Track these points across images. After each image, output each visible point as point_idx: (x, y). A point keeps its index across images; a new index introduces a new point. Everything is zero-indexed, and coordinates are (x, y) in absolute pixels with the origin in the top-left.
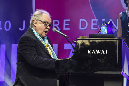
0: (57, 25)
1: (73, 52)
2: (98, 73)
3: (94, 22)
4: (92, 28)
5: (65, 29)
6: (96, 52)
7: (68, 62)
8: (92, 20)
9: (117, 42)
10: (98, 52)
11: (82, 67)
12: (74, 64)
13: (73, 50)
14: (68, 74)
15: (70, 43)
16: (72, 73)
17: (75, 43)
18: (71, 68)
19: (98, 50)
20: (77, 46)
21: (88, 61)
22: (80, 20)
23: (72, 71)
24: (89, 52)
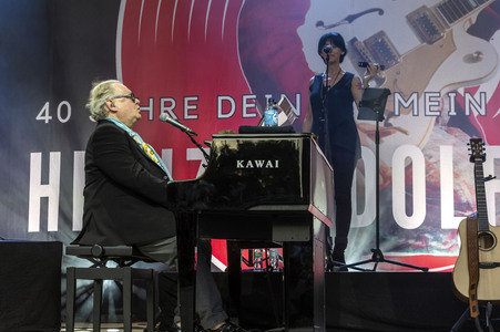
0: (169, 109)
1: (204, 166)
2: (260, 208)
3: (249, 101)
4: (245, 115)
5: (186, 117)
6: (254, 164)
7: (195, 186)
8: (245, 98)
9: (298, 143)
10: (259, 164)
11: (225, 197)
12: (207, 190)
13: (204, 162)
14: (196, 211)
15: (199, 146)
16: (203, 211)
17: (208, 145)
18: (202, 199)
19: (258, 159)
20: (213, 152)
21: (239, 183)
22: (220, 99)
23: (203, 206)
24: (239, 164)
